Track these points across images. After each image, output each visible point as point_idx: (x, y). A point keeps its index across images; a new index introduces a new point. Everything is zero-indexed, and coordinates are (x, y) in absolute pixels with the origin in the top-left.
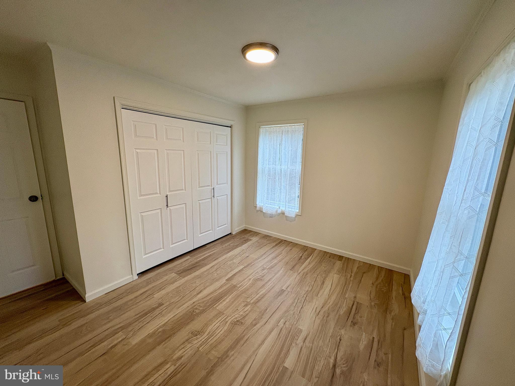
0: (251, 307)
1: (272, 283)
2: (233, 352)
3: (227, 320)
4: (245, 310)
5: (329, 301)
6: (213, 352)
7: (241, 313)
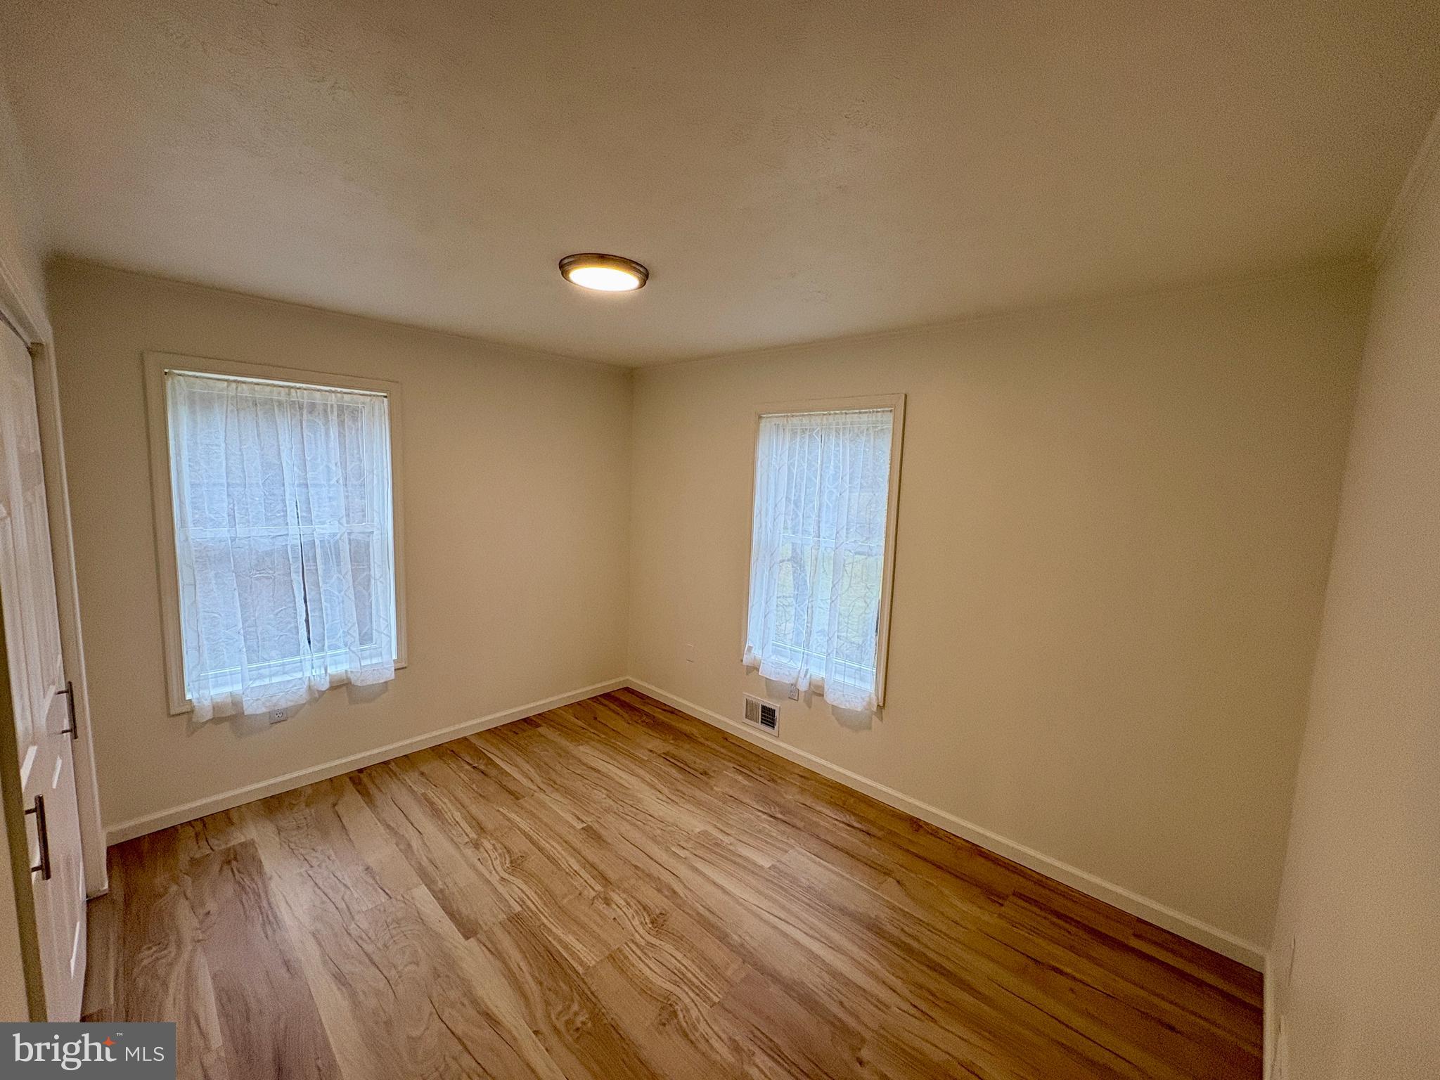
0: (617, 891)
1: (551, 841)
2: (734, 935)
3: (643, 943)
4: (624, 903)
5: (649, 781)
6: (729, 973)
7: (630, 912)
